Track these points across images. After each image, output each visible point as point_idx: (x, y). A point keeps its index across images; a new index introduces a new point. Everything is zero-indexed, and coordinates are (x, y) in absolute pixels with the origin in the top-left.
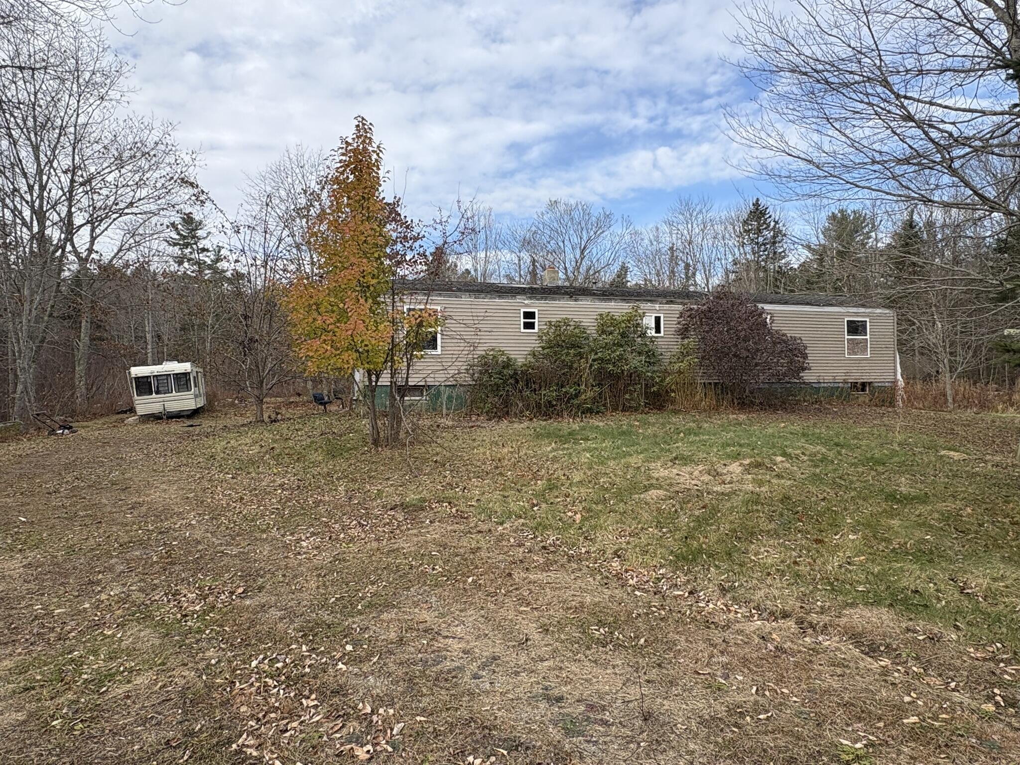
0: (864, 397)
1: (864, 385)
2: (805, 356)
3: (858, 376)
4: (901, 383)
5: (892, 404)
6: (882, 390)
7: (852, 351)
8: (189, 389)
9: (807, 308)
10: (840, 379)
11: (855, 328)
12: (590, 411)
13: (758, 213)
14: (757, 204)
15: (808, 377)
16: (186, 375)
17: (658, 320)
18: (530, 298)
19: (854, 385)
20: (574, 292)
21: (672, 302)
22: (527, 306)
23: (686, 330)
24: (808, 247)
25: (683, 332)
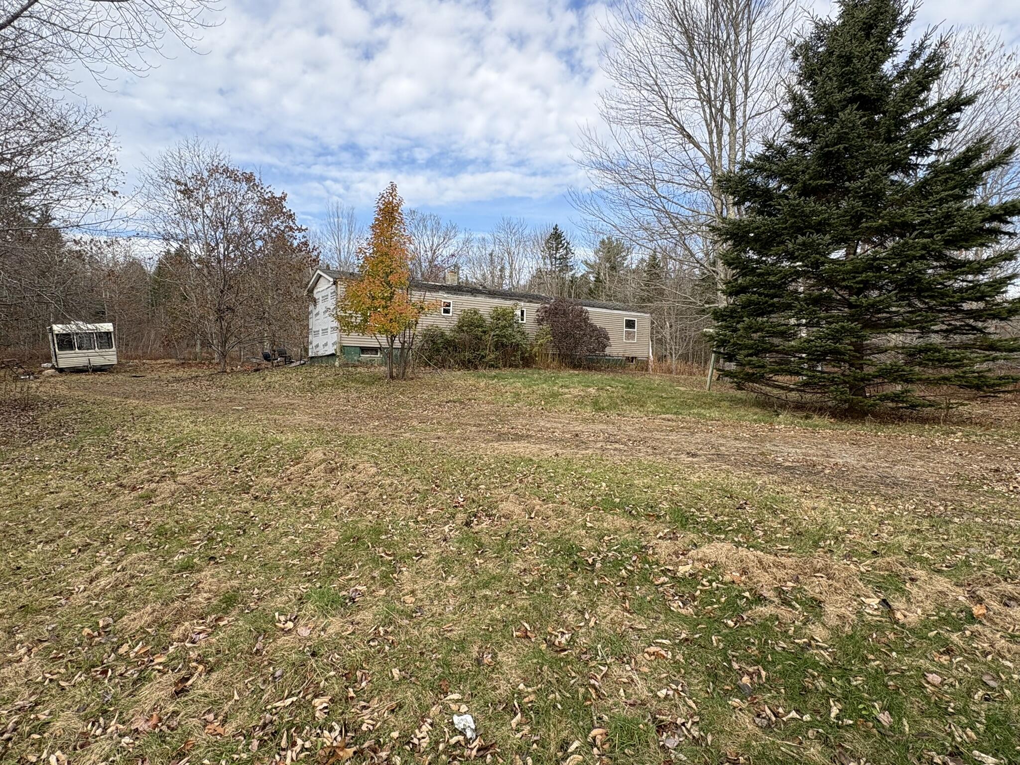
0: (632, 365)
1: (633, 358)
2: (608, 339)
3: (630, 354)
4: (651, 358)
5: (647, 370)
6: (642, 362)
7: (627, 338)
8: (110, 346)
9: (604, 310)
10: (621, 354)
11: (630, 324)
12: (492, 366)
13: (557, 236)
14: (556, 229)
15: (608, 351)
16: (108, 334)
17: (522, 312)
18: (448, 293)
19: (628, 358)
20: (474, 291)
21: (531, 302)
22: (446, 298)
23: (542, 320)
24: (586, 263)
25: (540, 321)
